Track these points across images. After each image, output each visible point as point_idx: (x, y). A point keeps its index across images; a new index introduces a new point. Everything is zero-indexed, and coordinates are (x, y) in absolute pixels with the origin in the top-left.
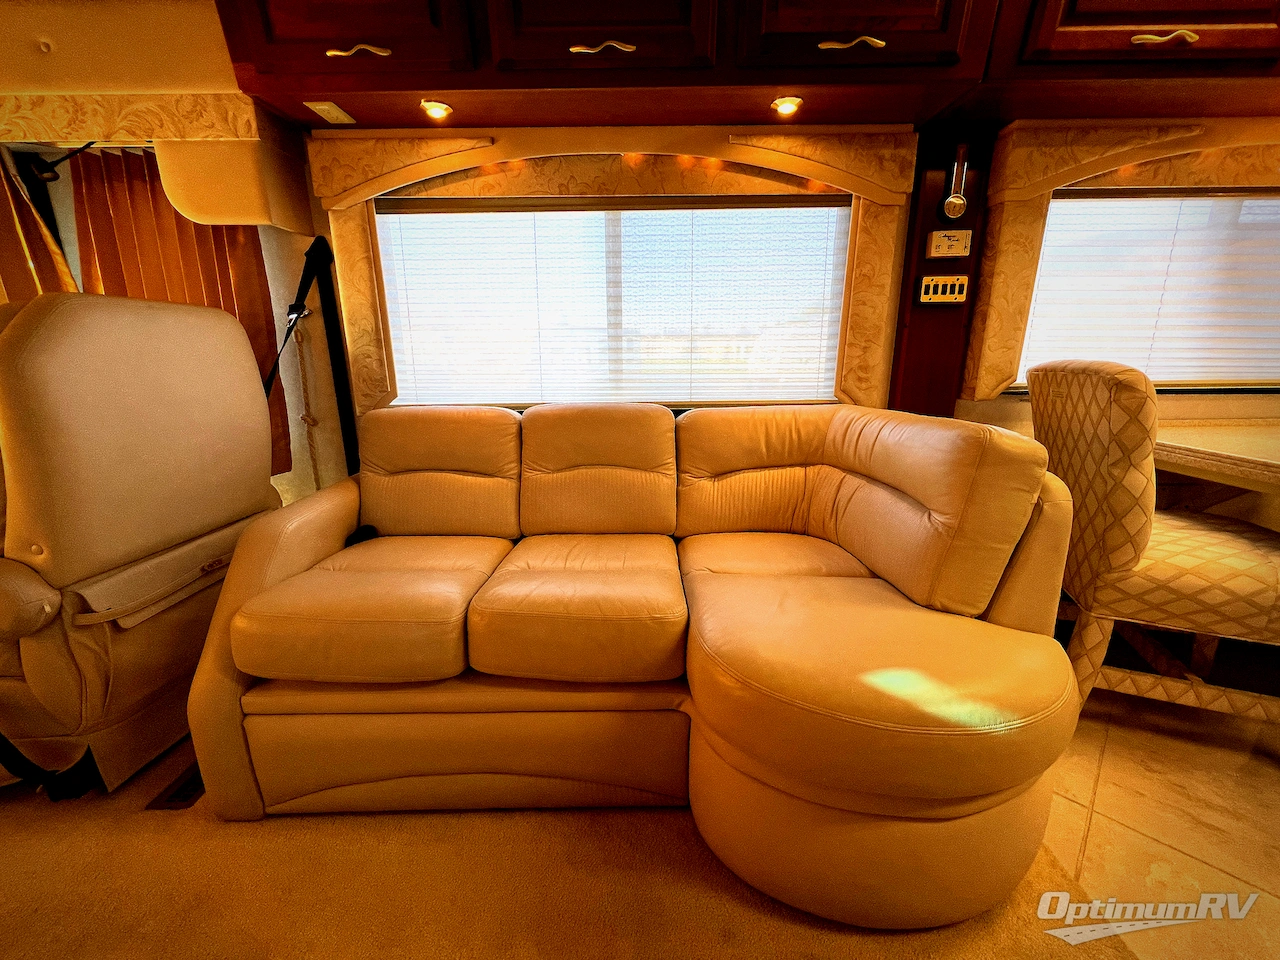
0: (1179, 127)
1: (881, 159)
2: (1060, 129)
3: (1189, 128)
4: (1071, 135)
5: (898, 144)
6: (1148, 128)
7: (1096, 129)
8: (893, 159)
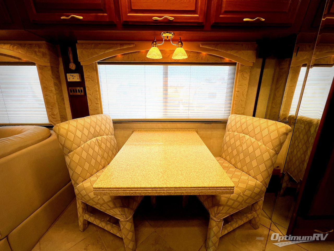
0: (126, 44)
1: (35, 52)
2: (89, 44)
3: (129, 44)
4: (93, 45)
5: (40, 47)
6: (117, 44)
7: (100, 44)
8: (39, 52)
